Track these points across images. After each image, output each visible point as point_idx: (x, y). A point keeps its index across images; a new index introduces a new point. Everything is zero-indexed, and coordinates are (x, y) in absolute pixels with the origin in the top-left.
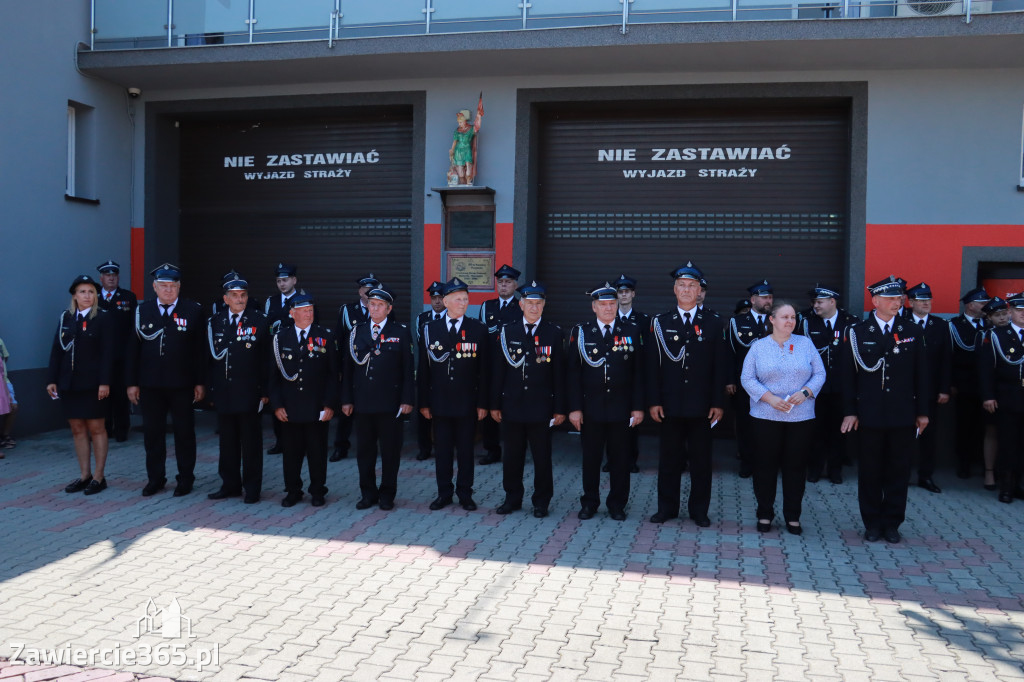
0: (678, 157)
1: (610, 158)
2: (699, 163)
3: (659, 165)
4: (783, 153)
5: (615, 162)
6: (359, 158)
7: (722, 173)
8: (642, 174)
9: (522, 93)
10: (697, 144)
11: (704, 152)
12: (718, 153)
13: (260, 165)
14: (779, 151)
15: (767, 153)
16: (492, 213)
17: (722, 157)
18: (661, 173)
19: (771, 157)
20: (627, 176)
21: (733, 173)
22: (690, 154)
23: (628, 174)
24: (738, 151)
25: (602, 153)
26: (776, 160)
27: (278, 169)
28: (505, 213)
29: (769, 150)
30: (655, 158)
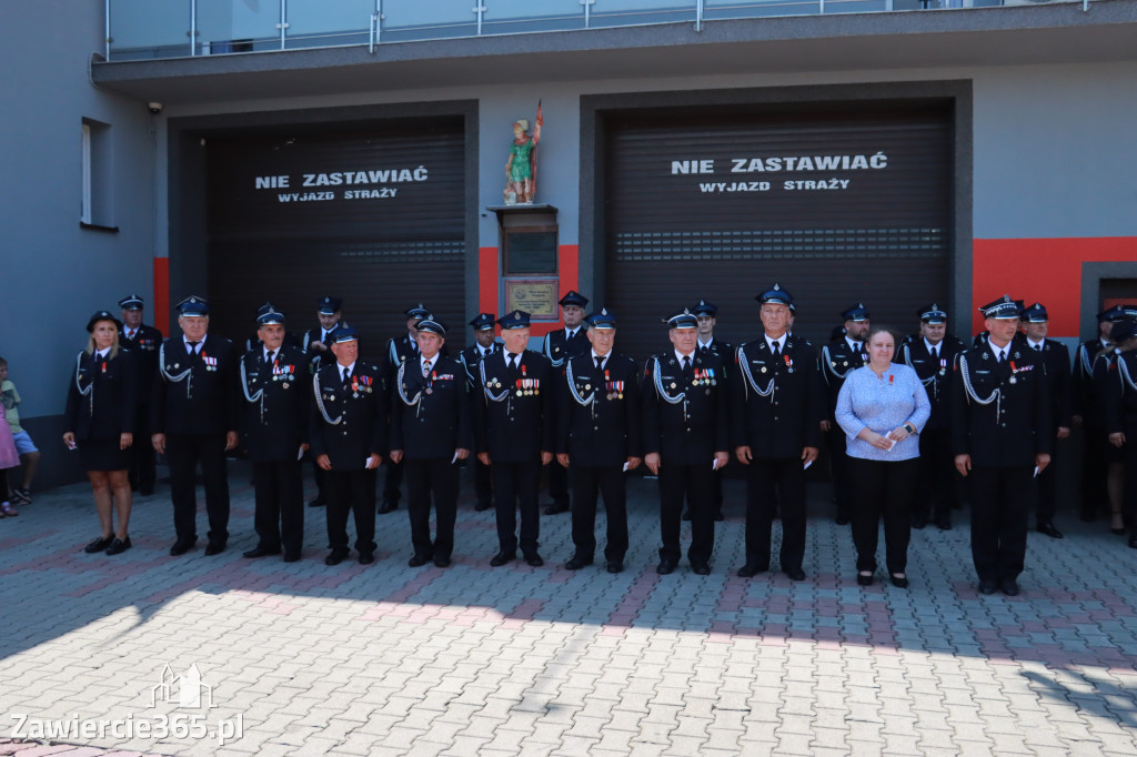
0: (761, 169)
2: (784, 174)
3: (739, 178)
5: (690, 175)
6: (405, 175)
7: (810, 185)
8: (721, 187)
9: (585, 101)
10: (781, 153)
11: (790, 162)
12: (805, 163)
13: (297, 185)
14: (874, 159)
15: (860, 162)
16: (555, 235)
17: (810, 167)
18: (743, 186)
19: (865, 166)
20: (704, 190)
21: (822, 184)
22: (774, 164)
23: (706, 188)
24: (828, 159)
25: (676, 165)
26: (871, 170)
27: (316, 190)
28: (569, 234)
29: (863, 158)
30: (735, 170)
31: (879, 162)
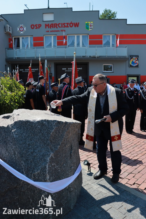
0: (71, 69)
1: (64, 69)
4: (81, 69)
6: (36, 69)
9: (54, 63)
13: (24, 70)
16: (52, 76)
23: (66, 71)
27: (26, 71)
28: (53, 76)
30: (68, 69)
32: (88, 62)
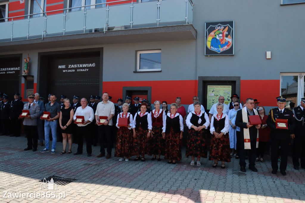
0: (73, 67)
1: (61, 68)
2: (77, 68)
3: (70, 69)
5: (62, 68)
6: (16, 69)
7: (82, 70)
8: (67, 71)
9: (39, 53)
11: (78, 65)
12: (81, 66)
14: (93, 64)
15: (90, 65)
17: (82, 67)
18: (70, 71)
19: (91, 66)
20: (64, 72)
21: (84, 70)
22: (76, 66)
23: (64, 71)
24: (85, 65)
25: (59, 66)
27: (2, 71)
28: (35, 81)
29: (91, 64)
30: (69, 67)
31: (94, 65)
32: (102, 48)
